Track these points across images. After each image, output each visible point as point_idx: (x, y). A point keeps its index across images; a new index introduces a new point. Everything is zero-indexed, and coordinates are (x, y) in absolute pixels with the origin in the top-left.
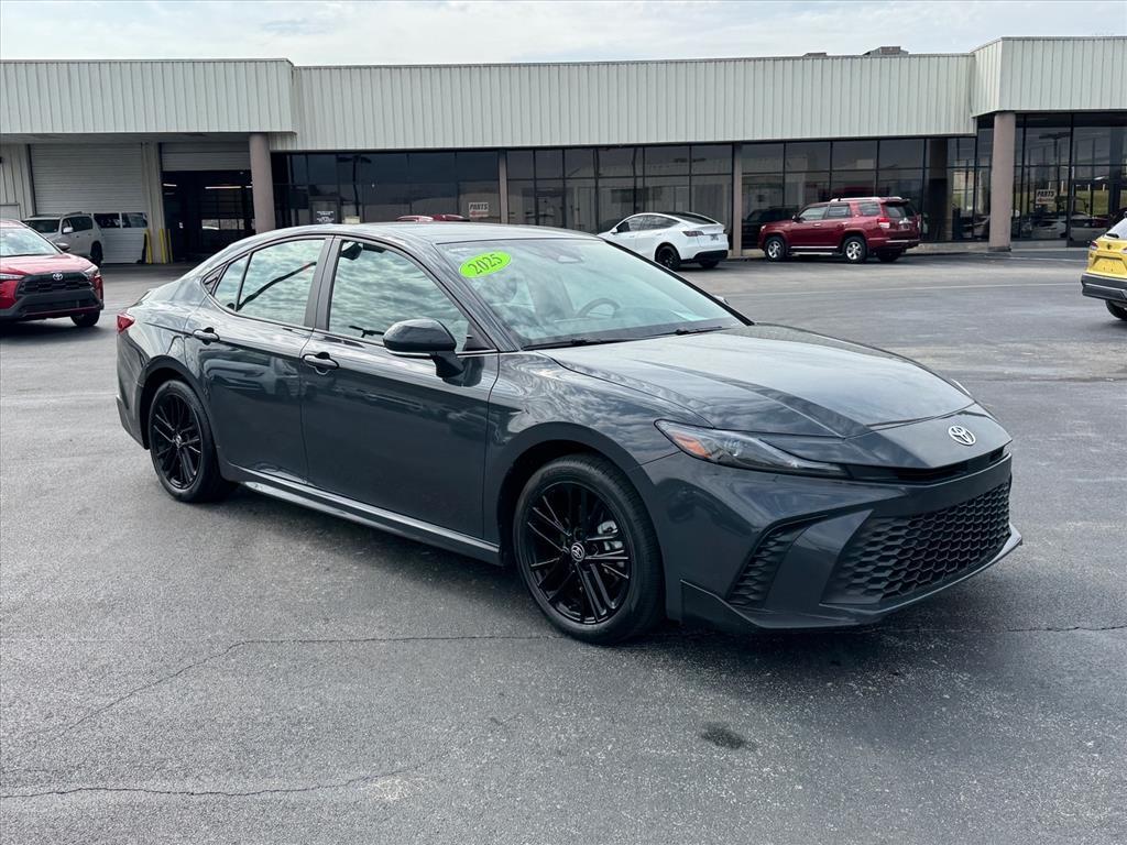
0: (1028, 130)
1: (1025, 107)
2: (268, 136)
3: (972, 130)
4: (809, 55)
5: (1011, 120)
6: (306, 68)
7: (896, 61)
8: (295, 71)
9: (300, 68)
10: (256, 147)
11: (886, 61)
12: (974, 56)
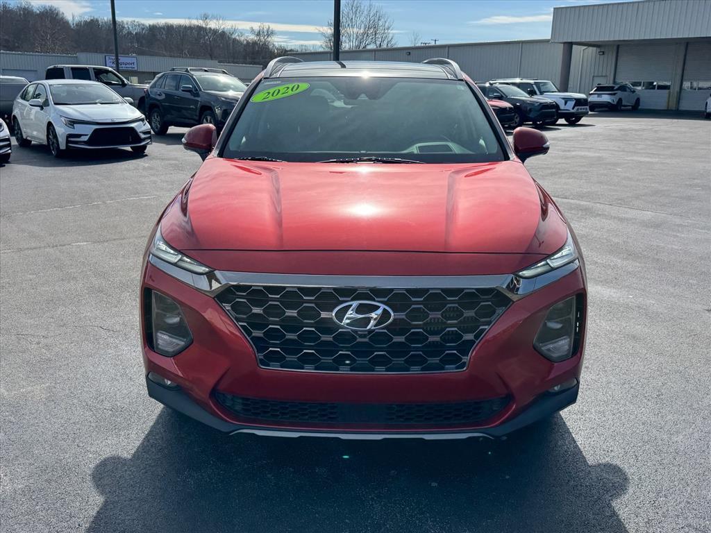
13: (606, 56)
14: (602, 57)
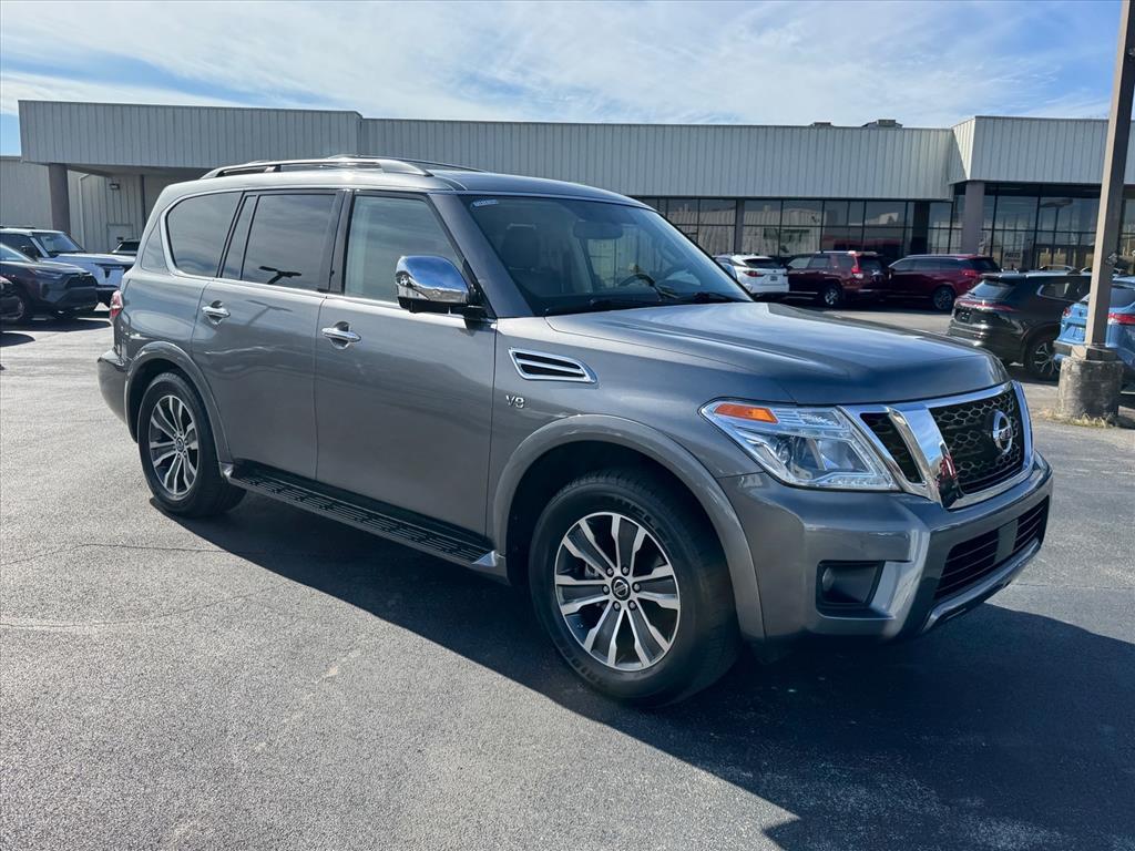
0: (1000, 198)
1: (993, 178)
3: (948, 195)
4: (816, 124)
5: (981, 188)
6: (373, 120)
7: (891, 132)
8: (363, 122)
9: (367, 120)
11: (882, 132)
12: (953, 131)
13: (123, 191)
14: (117, 192)
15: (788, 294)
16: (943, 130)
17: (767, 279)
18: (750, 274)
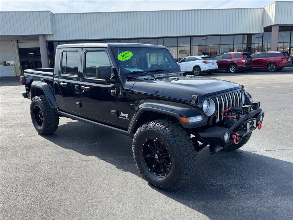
2: (44, 36)
5: (278, 28)
6: (56, 14)
8: (52, 15)
9: (54, 14)
10: (41, 39)
12: (264, 8)
15: (218, 69)
16: (261, 8)
17: (211, 64)
18: (205, 62)
